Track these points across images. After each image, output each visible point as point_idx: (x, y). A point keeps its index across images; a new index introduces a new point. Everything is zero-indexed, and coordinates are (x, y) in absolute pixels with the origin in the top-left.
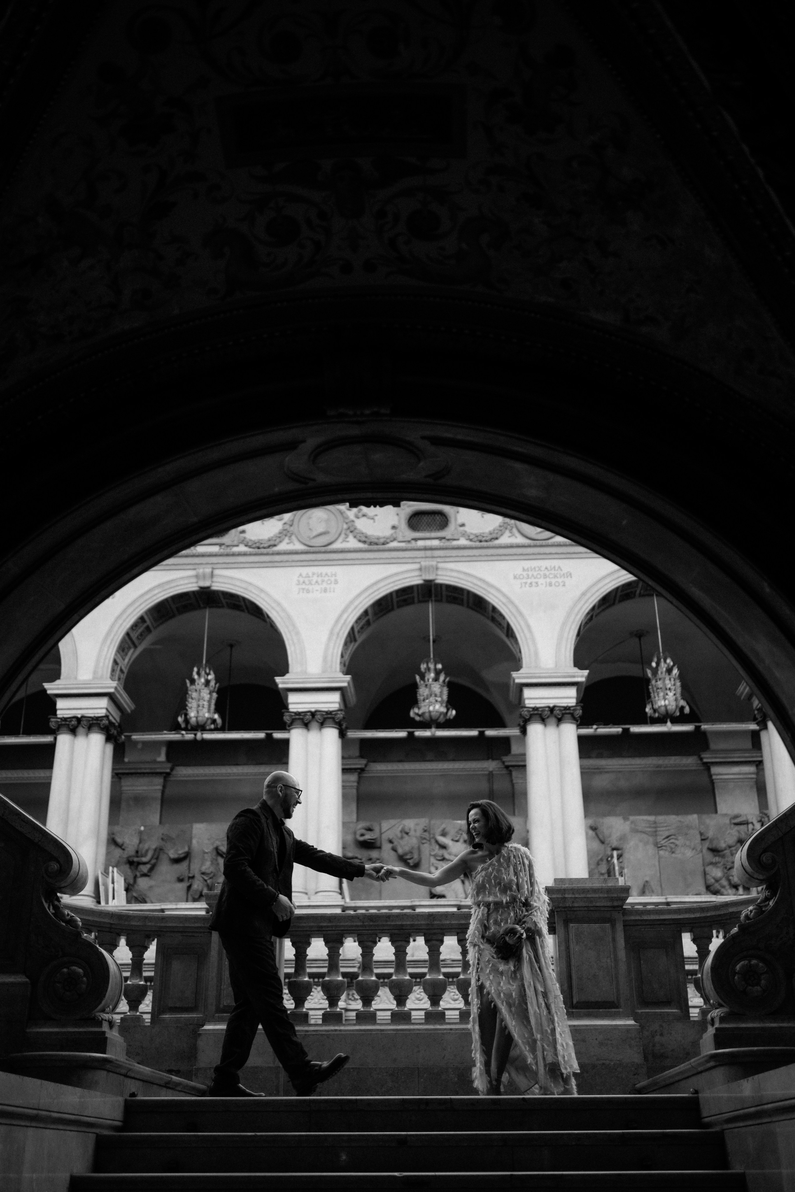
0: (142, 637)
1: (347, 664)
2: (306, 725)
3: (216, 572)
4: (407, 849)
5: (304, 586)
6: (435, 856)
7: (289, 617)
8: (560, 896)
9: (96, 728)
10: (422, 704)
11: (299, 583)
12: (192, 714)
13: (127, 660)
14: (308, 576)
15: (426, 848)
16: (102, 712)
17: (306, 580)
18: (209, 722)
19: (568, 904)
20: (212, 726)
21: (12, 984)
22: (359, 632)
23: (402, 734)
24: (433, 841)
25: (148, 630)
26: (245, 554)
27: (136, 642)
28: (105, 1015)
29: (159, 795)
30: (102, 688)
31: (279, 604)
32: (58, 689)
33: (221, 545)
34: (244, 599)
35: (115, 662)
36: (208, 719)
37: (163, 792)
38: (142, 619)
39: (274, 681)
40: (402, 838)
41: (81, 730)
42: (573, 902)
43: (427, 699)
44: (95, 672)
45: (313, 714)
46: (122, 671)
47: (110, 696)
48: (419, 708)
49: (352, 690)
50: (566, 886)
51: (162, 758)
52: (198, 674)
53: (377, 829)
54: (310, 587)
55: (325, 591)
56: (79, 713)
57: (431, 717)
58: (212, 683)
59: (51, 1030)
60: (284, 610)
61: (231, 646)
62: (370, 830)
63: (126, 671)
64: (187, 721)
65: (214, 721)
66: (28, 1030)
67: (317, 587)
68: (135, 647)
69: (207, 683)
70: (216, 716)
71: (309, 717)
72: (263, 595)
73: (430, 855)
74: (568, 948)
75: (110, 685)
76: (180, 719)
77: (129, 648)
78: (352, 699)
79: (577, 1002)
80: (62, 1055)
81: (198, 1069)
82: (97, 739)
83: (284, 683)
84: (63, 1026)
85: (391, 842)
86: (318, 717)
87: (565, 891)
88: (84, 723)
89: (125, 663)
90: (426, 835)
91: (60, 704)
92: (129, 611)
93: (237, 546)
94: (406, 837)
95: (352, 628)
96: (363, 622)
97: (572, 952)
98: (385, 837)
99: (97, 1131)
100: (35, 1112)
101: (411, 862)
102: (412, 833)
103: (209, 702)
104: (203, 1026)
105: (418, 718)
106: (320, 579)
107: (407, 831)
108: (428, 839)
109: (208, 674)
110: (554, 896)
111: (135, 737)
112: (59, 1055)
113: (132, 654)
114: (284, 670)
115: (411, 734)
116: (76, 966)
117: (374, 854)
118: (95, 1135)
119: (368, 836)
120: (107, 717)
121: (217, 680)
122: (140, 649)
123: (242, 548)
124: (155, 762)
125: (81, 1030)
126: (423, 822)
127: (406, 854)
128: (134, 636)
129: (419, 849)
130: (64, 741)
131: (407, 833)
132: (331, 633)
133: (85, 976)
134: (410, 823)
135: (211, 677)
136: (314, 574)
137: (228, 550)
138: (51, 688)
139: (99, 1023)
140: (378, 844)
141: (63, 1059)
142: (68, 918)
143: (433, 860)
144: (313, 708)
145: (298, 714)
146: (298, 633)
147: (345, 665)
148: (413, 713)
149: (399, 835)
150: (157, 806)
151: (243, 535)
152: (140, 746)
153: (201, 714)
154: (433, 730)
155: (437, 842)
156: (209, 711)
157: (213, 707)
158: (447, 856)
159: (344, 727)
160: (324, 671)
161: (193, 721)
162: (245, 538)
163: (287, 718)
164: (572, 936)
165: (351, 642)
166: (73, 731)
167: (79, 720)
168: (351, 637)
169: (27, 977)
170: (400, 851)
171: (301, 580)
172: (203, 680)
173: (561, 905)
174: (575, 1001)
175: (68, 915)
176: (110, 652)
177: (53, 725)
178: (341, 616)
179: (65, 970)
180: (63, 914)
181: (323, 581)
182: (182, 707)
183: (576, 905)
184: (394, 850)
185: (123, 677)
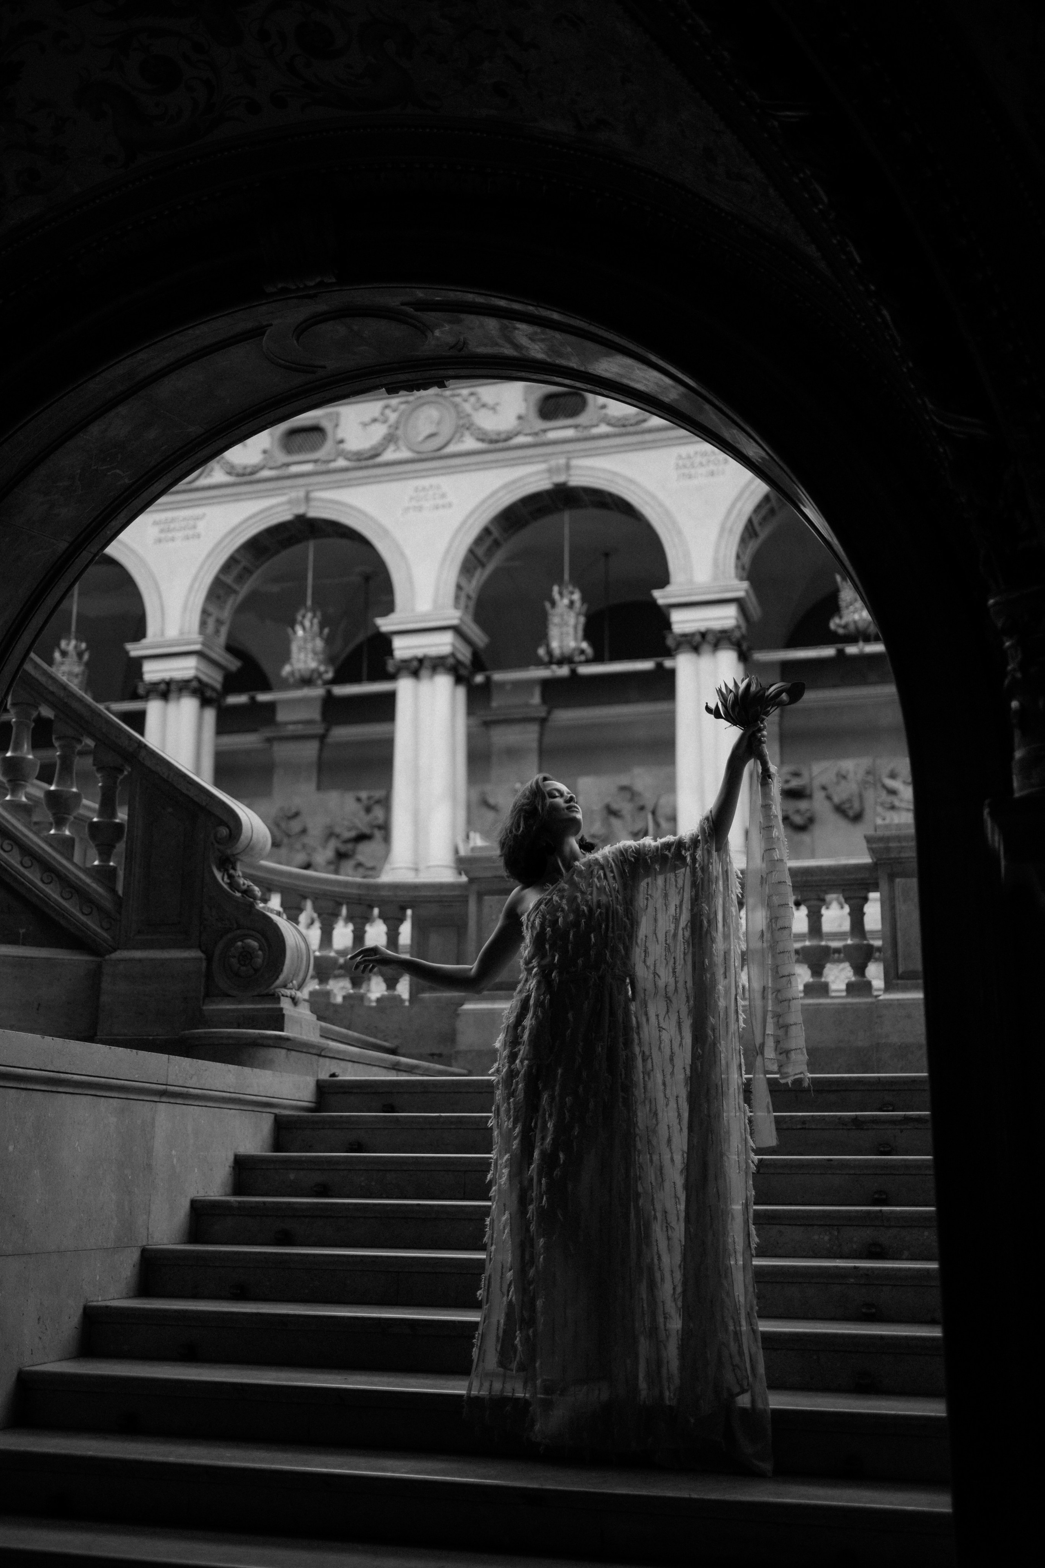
0: (490, 553)
1: (747, 566)
2: (696, 649)
3: (574, 462)
4: (845, 796)
5: (686, 471)
6: (882, 804)
7: (667, 513)
8: (881, 845)
9: (440, 669)
10: (845, 612)
11: (678, 467)
12: (555, 645)
13: (474, 582)
14: (689, 457)
15: (870, 796)
16: (446, 650)
17: (688, 463)
18: (577, 653)
19: (893, 855)
20: (583, 658)
21: (186, 960)
22: (760, 524)
23: (829, 652)
24: (879, 785)
25: (497, 544)
26: (607, 436)
27: (484, 560)
28: (286, 990)
29: (535, 745)
30: (445, 619)
31: (654, 497)
32: (393, 624)
33: (576, 427)
34: (611, 495)
35: (459, 587)
36: (574, 649)
37: (540, 741)
38: (486, 531)
39: (651, 596)
40: (838, 783)
41: (424, 673)
42: (900, 852)
43: (851, 605)
44: (435, 602)
45: (703, 635)
46: (469, 597)
47: (456, 630)
48: (841, 617)
49: (754, 599)
50: (894, 832)
51: (536, 699)
52: (561, 594)
53: (806, 774)
54: (693, 471)
55: (712, 474)
56: (420, 653)
57: (857, 628)
58: (578, 604)
59: (228, 1007)
60: (661, 505)
61: (607, 555)
62: (796, 774)
63: (474, 595)
64: (550, 653)
65: (582, 652)
66: (205, 1008)
67: (702, 470)
68: (483, 565)
69: (572, 603)
70: (584, 645)
71: (698, 638)
72: (633, 487)
73: (876, 803)
74: (893, 908)
75: (453, 616)
76: (541, 651)
77: (475, 568)
78: (755, 611)
79: (904, 972)
80: (227, 1032)
81: (458, 1052)
82: (443, 683)
83: (664, 597)
84: (240, 1002)
85: (824, 788)
86: (710, 637)
87: (888, 839)
88: (427, 663)
89: (473, 586)
90: (870, 778)
91: (398, 643)
92: (470, 521)
93: (597, 426)
94: (843, 782)
95: (750, 521)
96: (764, 512)
97: (898, 912)
98: (816, 783)
99: (276, 1111)
100: (164, 1087)
101: (851, 813)
102: (851, 776)
103: (575, 627)
104: (462, 1004)
105: (841, 631)
106: (704, 461)
107: (844, 773)
108: (872, 782)
109: (572, 593)
110: (874, 846)
111: (498, 676)
112: (224, 1032)
113: (480, 576)
114: (664, 580)
115: (841, 652)
116: (252, 939)
117: (803, 805)
118: (273, 1116)
119: (794, 783)
120: (453, 655)
121: (584, 599)
122: (490, 568)
123: (603, 429)
124: (527, 705)
125: (259, 1006)
126: (865, 762)
127: (844, 803)
128: (480, 552)
129: (861, 796)
130: (404, 687)
131: (844, 777)
132: (722, 529)
133: (260, 949)
134: (848, 765)
135: (576, 596)
136: (696, 453)
137: (586, 433)
138: (385, 624)
139: (276, 998)
140: (808, 792)
141: (229, 1036)
142: (245, 887)
143: (879, 809)
144: (702, 626)
145: (684, 635)
146: (679, 533)
147: (743, 568)
148: (834, 624)
149: (835, 780)
150: (534, 759)
151: (604, 411)
152: (508, 687)
153: (565, 643)
154: (861, 644)
155: (884, 786)
156: (576, 639)
157: (580, 633)
158: (897, 803)
159: (745, 646)
160: (715, 578)
161: (557, 652)
162: (606, 415)
163: (670, 642)
164: (898, 892)
165: (751, 537)
166: (415, 674)
167: (421, 661)
168: (750, 531)
169: (203, 952)
170: (836, 800)
171: (681, 462)
172: (566, 601)
173: (884, 857)
174: (900, 971)
175: (244, 884)
176: (452, 575)
177: (391, 668)
178: (733, 505)
179: (239, 944)
180: (238, 884)
181: (709, 462)
182: (543, 637)
183: (903, 855)
184: (829, 798)
185: (472, 604)
